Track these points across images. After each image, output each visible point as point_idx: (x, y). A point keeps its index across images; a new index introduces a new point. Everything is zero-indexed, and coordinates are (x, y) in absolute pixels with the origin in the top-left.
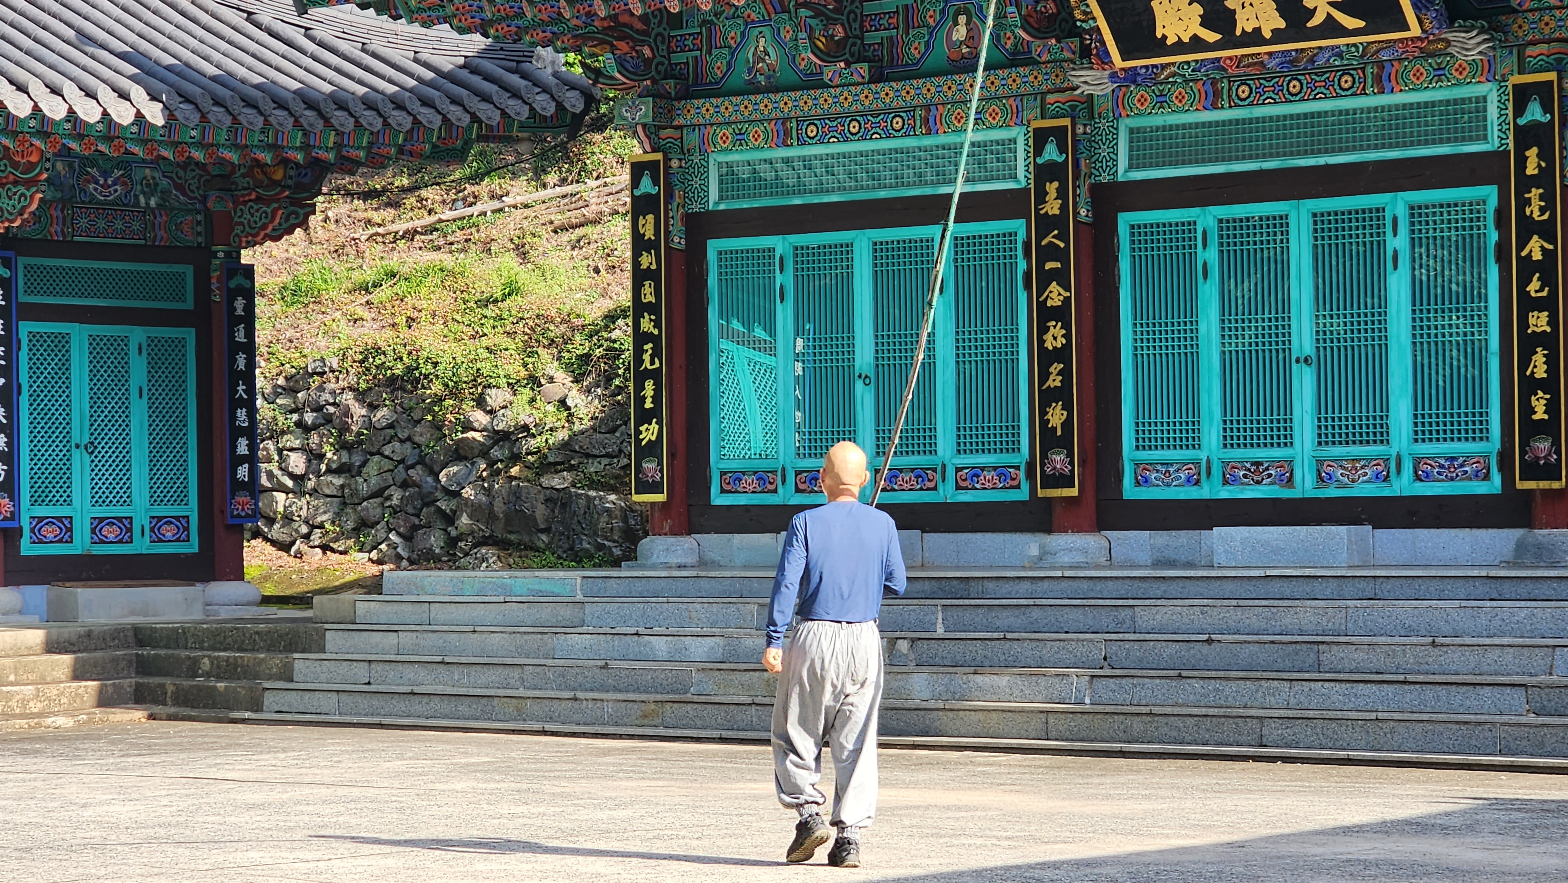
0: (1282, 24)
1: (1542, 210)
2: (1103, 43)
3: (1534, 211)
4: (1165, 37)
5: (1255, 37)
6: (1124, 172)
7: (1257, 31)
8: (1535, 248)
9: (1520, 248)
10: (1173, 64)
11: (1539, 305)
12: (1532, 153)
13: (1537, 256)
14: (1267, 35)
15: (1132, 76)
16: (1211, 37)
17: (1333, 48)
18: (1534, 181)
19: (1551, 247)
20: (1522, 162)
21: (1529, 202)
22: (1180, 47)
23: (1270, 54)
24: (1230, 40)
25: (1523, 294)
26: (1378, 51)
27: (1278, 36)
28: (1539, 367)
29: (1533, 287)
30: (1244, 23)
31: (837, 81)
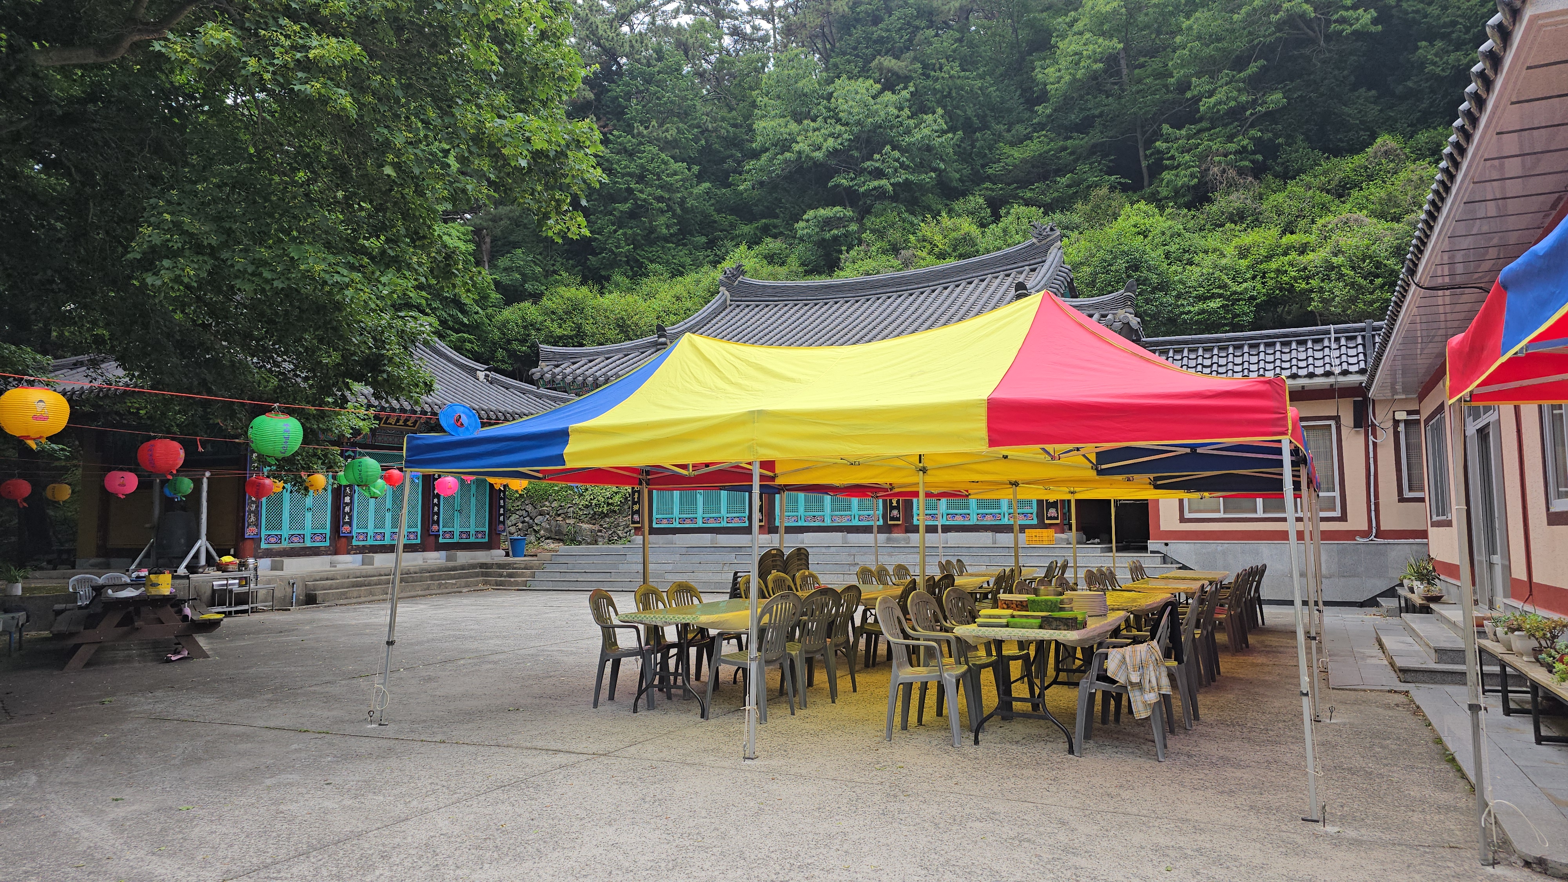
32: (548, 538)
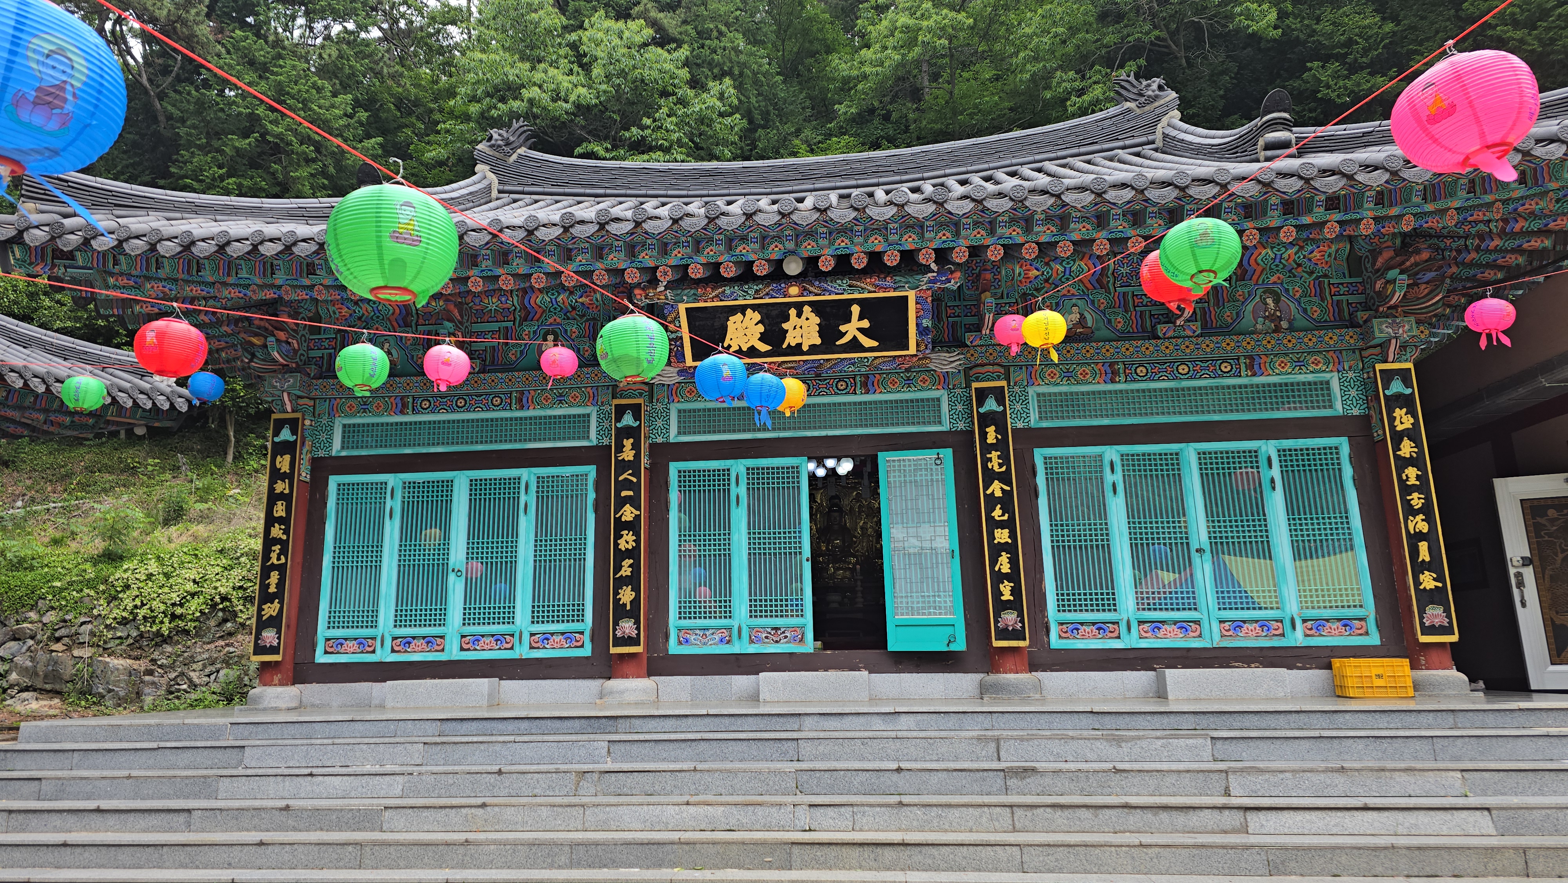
0: (819, 342)
1: (1001, 466)
2: (682, 348)
3: (995, 466)
4: (731, 344)
5: (795, 350)
6: (673, 436)
7: (800, 344)
8: (997, 488)
9: (985, 489)
11: (999, 525)
12: (991, 430)
14: (806, 348)
16: (764, 348)
17: (850, 360)
18: (992, 448)
19: (1008, 488)
20: (984, 435)
21: (990, 460)
23: (804, 361)
24: (779, 351)
25: (990, 518)
26: (883, 363)
27: (814, 350)
28: (1002, 565)
29: (997, 513)
30: (792, 340)
32: (26, 689)
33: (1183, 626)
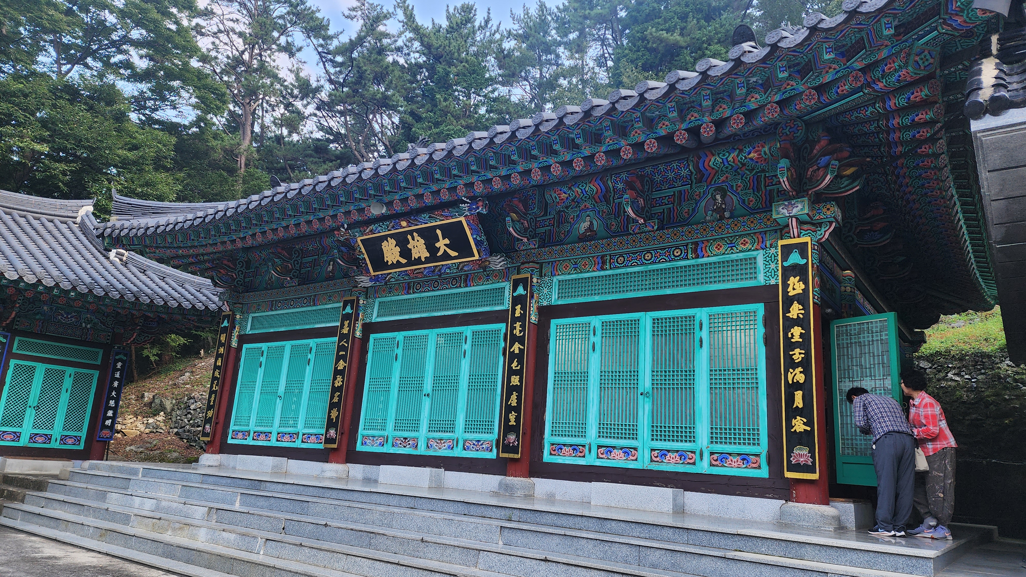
0: (428, 255)
1: (520, 331)
2: (367, 264)
3: (517, 332)
4: (387, 261)
5: (418, 261)
6: (376, 317)
7: (420, 258)
8: (516, 348)
9: (510, 348)
10: (391, 273)
11: (516, 373)
12: (518, 307)
13: (517, 351)
14: (423, 260)
15: (376, 279)
16: (404, 261)
17: (446, 265)
18: (518, 319)
19: (522, 347)
20: (514, 310)
21: (515, 328)
22: (393, 266)
23: (425, 268)
24: (411, 262)
25: (510, 368)
26: (463, 266)
27: (428, 260)
28: (513, 401)
29: (514, 365)
30: (415, 255)
31: (288, 285)
33: (627, 451)
